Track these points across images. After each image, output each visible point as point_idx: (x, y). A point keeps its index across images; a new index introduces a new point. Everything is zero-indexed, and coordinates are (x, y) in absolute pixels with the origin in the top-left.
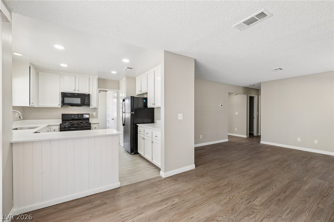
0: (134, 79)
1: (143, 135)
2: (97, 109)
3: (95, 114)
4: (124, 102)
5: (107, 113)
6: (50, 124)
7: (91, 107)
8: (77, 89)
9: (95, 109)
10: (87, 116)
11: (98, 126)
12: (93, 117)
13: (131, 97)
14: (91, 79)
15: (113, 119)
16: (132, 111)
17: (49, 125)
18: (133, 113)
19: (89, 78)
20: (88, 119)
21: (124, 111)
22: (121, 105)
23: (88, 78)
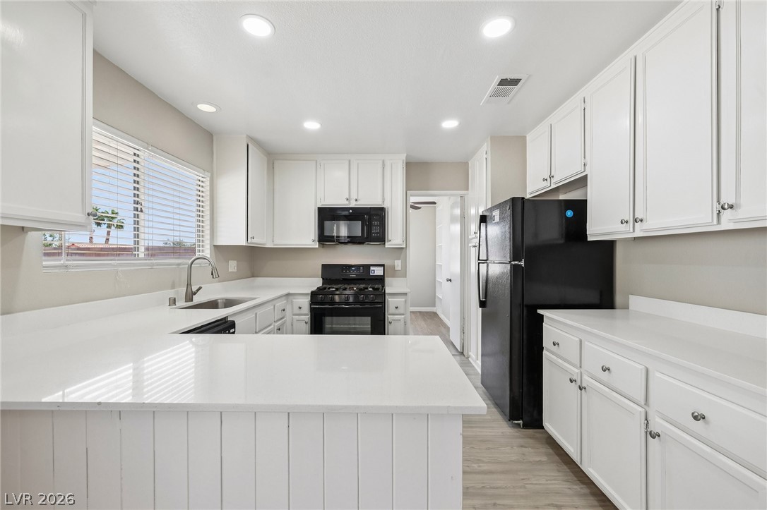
0: (520, 142)
1: (574, 366)
2: (404, 250)
3: (400, 264)
4: (483, 225)
5: (437, 263)
6: (291, 292)
7: (387, 245)
8: (354, 196)
9: (400, 251)
10: (378, 271)
11: (406, 301)
12: (395, 274)
13: (514, 200)
14: (388, 164)
15: (450, 280)
16: (516, 255)
17: (288, 295)
18: (522, 263)
19: (383, 162)
20: (381, 280)
21: (483, 257)
22: (473, 236)
23: (381, 162)
